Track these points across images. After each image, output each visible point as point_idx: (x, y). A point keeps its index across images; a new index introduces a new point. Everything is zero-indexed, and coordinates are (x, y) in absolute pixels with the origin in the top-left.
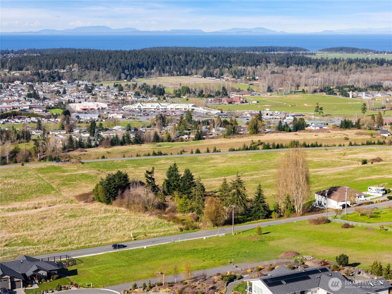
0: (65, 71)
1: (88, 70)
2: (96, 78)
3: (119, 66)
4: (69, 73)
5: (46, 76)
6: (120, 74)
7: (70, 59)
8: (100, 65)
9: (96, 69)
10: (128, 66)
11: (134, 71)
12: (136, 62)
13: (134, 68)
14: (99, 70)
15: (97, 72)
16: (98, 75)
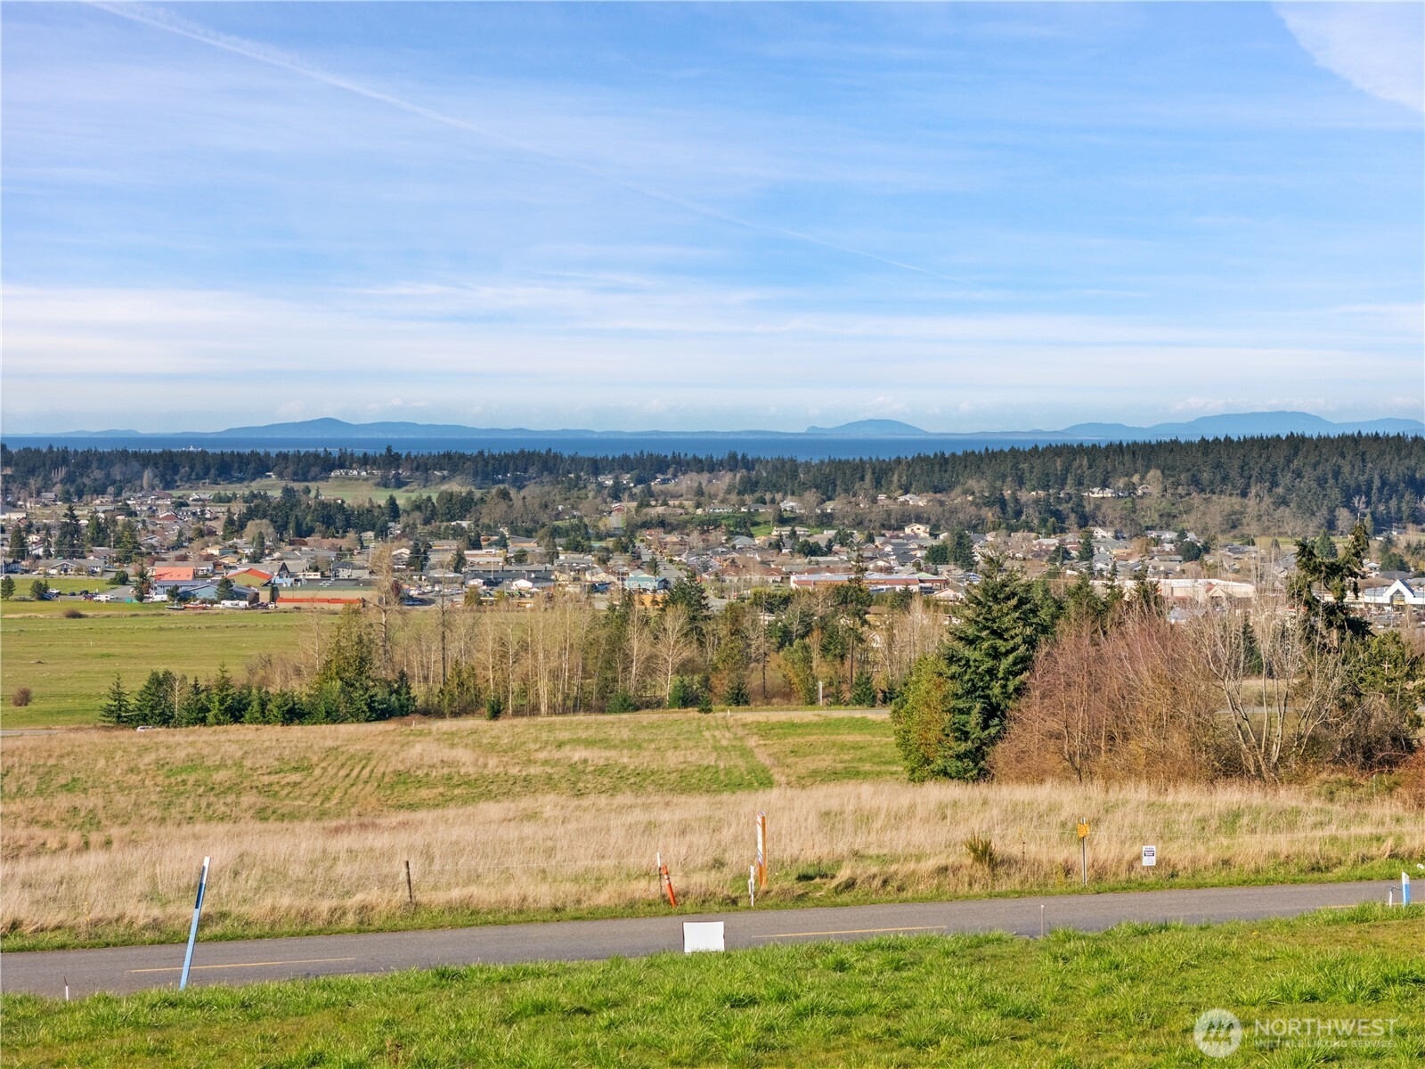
0: (1108, 493)
1: (1203, 490)
2: (1233, 523)
3: (1331, 481)
4: (1123, 501)
5: (1031, 511)
6: (1332, 511)
7: (1134, 453)
8: (1250, 478)
9: (1234, 487)
10: (1370, 483)
11: (1393, 503)
12: (1401, 469)
13: (1394, 489)
14: (1244, 494)
15: (1236, 501)
16: (1242, 513)
